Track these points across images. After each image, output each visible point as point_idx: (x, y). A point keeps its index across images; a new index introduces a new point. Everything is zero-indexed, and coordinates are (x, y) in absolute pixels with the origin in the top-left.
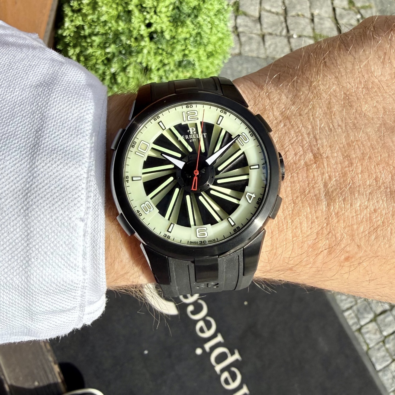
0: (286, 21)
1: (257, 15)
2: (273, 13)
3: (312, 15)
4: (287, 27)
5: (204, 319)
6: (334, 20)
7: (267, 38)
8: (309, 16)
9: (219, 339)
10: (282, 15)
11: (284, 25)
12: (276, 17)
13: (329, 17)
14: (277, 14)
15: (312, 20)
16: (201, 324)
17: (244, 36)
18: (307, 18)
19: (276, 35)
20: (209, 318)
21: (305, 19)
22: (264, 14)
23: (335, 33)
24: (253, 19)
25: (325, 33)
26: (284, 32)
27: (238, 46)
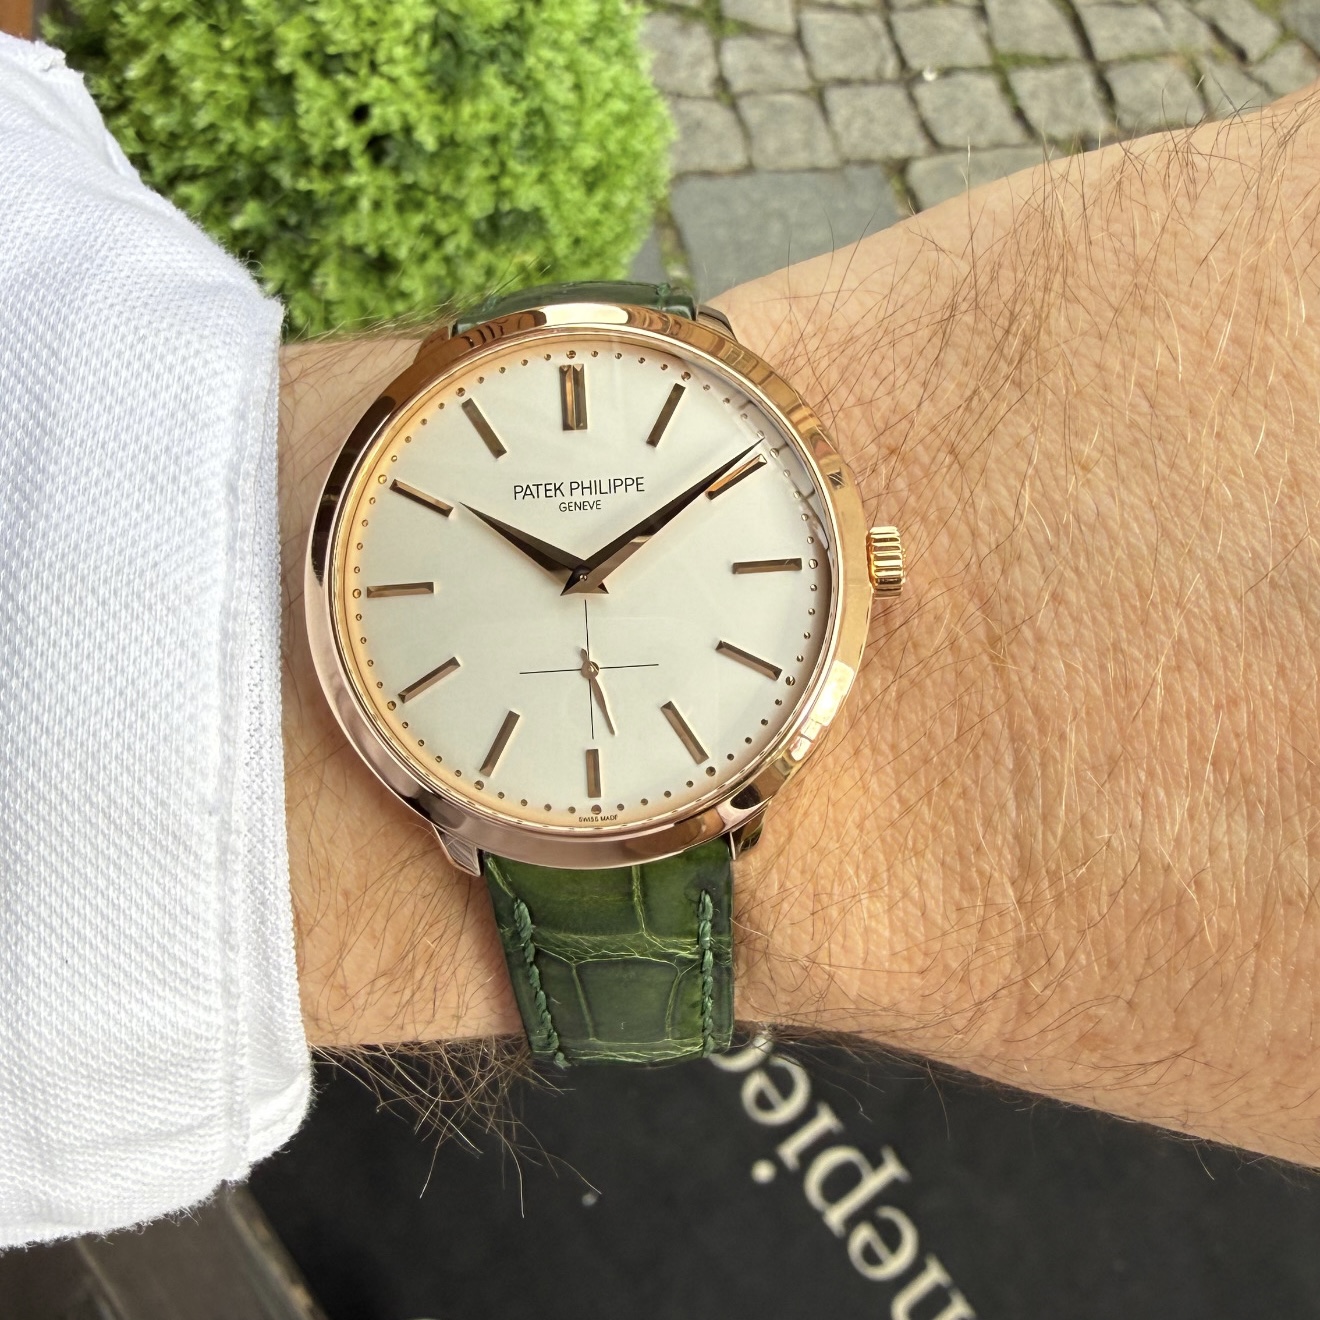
0: (890, 28)
1: (787, 23)
2: (843, 8)
4: (897, 49)
7: (836, 97)
10: (873, 10)
11: (885, 42)
12: (854, 23)
14: (856, 9)
15: (981, 12)
17: (755, 104)
19: (865, 82)
21: (957, 10)
22: (812, 18)
23: (1068, 42)
24: (778, 41)
25: (1033, 46)
26: (891, 67)
27: (739, 143)
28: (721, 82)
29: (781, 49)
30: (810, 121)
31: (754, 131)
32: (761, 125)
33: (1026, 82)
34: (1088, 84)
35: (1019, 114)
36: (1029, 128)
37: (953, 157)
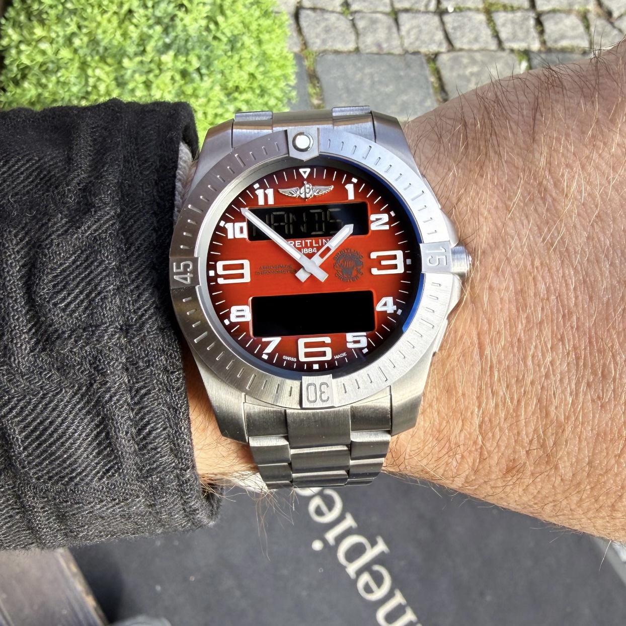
7: (403, 17)
17: (362, 18)
19: (419, 11)
26: (433, 5)
27: (353, 37)
28: (346, 5)
30: (389, 28)
31: (361, 31)
32: (364, 28)
33: (500, 18)
34: (532, 23)
35: (496, 35)
36: (500, 43)
37: (460, 53)
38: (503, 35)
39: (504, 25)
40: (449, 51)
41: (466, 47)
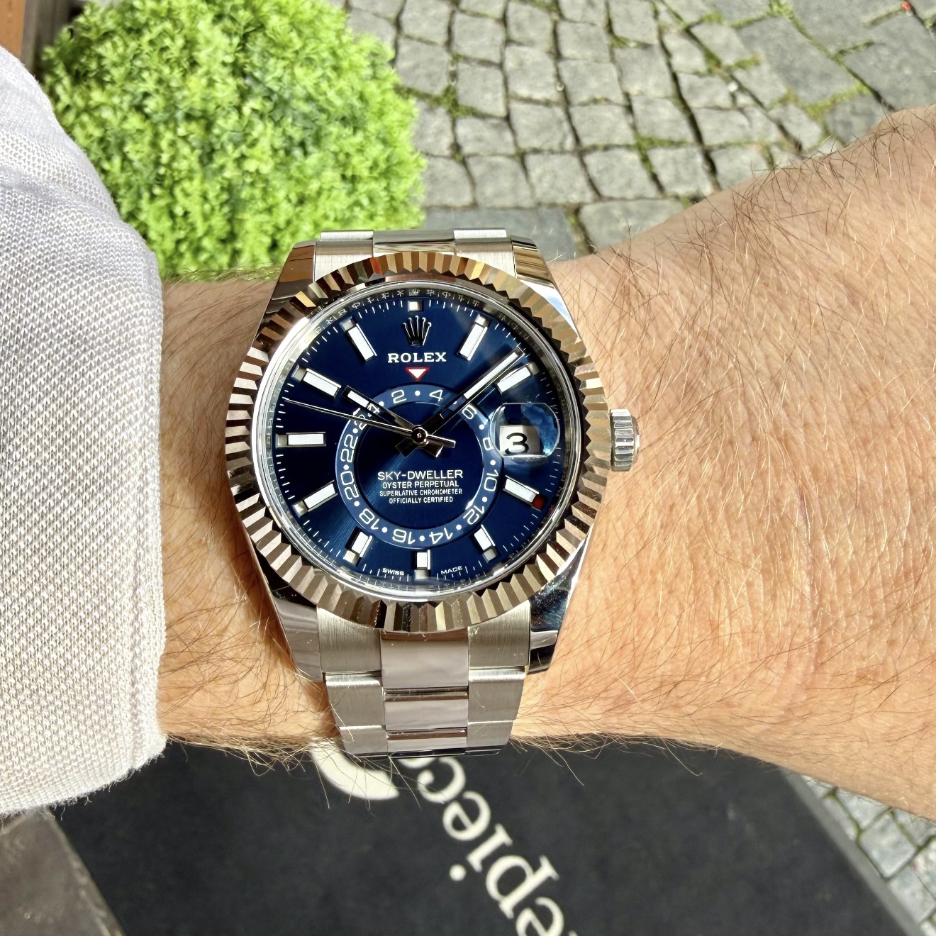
0: (569, 117)
1: (501, 111)
2: (537, 102)
3: (627, 96)
4: (574, 130)
5: (459, 799)
6: (679, 102)
7: (531, 160)
8: (620, 99)
9: (501, 837)
10: (557, 104)
11: (566, 126)
12: (546, 111)
13: (667, 98)
14: (547, 103)
15: (629, 109)
16: (454, 810)
17: (479, 163)
18: (618, 105)
19: (552, 152)
20: (471, 795)
21: (612, 107)
22: (517, 107)
23: (686, 132)
24: (495, 121)
25: (663, 134)
26: (569, 143)
27: (467, 188)
28: (456, 147)
29: (496, 127)
30: (515, 175)
31: (477, 180)
32: (483, 176)
33: (659, 157)
34: (699, 159)
35: (655, 178)
36: (660, 187)
37: (610, 204)
38: (664, 178)
39: (664, 165)
40: (595, 201)
41: (615, 195)
